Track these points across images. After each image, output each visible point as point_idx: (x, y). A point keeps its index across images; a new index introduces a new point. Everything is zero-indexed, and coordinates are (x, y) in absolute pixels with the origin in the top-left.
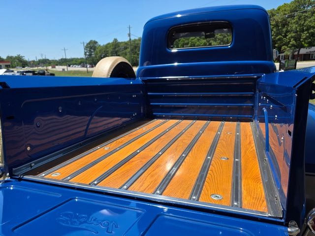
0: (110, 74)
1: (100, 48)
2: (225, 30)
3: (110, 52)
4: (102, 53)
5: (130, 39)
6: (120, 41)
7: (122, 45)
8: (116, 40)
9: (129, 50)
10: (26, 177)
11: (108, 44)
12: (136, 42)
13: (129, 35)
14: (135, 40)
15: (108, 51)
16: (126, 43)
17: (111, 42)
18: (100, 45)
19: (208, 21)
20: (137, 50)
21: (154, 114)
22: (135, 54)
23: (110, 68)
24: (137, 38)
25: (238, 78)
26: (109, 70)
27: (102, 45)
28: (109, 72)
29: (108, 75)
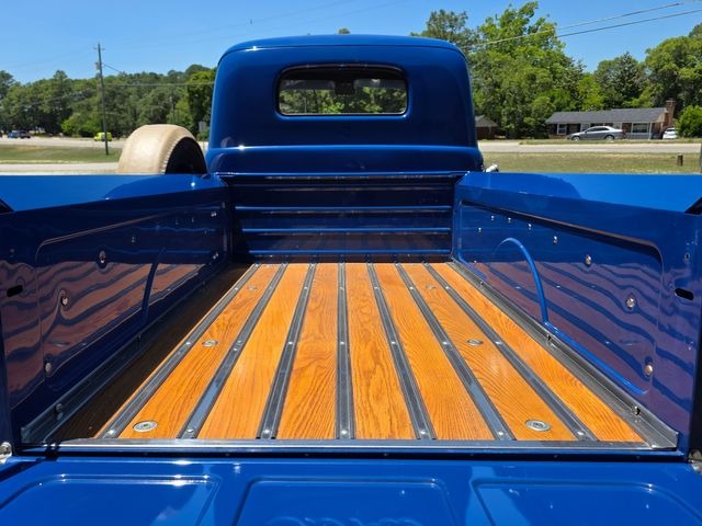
0: (165, 166)
1: (18, 92)
2: (375, 81)
3: (46, 102)
4: (25, 103)
5: (100, 75)
6: (73, 79)
7: (78, 86)
8: (61, 74)
9: (96, 99)
10: (64, 445)
11: (41, 82)
12: (115, 83)
13: (99, 66)
14: (111, 79)
15: (40, 99)
16: (88, 84)
17: (47, 78)
18: (18, 85)
19: (360, 62)
20: (116, 101)
21: (251, 252)
22: (112, 110)
23: (165, 152)
24: (116, 74)
25: (423, 179)
26: (162, 157)
27: (23, 83)
28: (162, 162)
29: (161, 168)
